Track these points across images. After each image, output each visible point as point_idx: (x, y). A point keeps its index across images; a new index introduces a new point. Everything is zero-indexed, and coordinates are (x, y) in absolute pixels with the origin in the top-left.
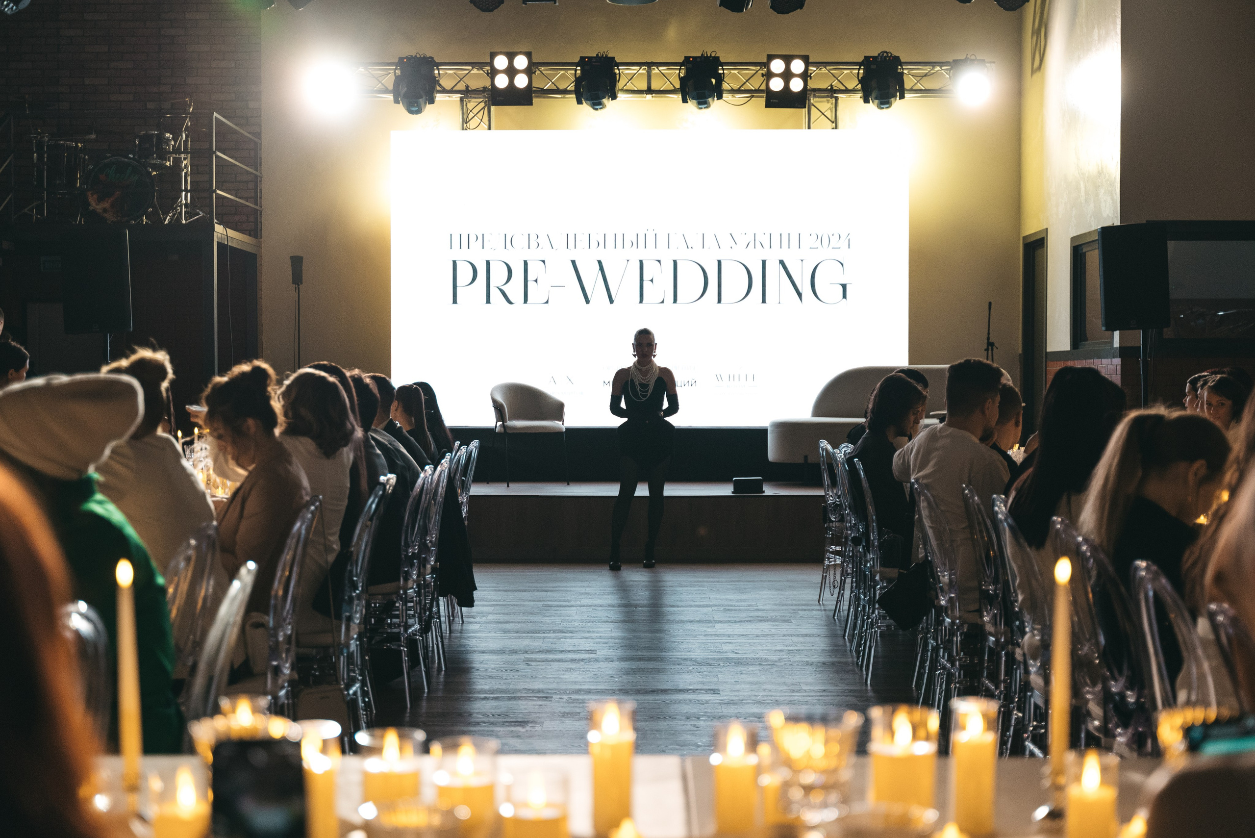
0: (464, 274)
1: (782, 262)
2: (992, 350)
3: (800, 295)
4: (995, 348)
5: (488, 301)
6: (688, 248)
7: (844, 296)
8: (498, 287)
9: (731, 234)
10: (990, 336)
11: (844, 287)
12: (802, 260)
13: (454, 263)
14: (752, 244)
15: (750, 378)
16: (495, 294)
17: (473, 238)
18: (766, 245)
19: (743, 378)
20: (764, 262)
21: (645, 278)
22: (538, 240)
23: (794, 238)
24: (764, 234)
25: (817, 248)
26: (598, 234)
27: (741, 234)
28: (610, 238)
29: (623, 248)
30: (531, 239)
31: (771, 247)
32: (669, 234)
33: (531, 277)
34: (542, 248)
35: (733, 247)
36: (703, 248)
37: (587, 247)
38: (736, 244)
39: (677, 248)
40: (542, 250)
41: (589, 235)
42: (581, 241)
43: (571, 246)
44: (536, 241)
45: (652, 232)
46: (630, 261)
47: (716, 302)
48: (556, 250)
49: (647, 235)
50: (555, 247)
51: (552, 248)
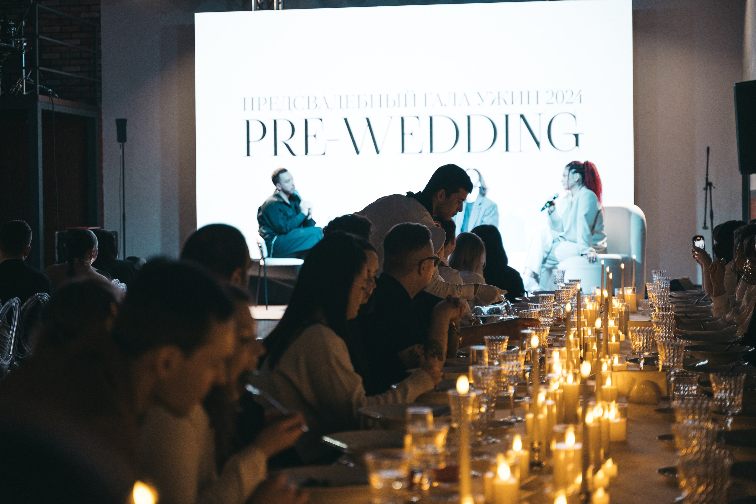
0: (256, 131)
1: (522, 117)
2: (711, 189)
3: (538, 144)
4: (712, 188)
5: (275, 153)
6: (442, 105)
7: (577, 145)
8: (284, 142)
9: (478, 93)
10: (709, 177)
11: (576, 136)
12: (540, 114)
13: (248, 122)
14: (497, 101)
16: (281, 147)
17: (262, 101)
18: (509, 101)
20: (507, 117)
21: (405, 132)
22: (316, 102)
23: (533, 95)
24: (507, 92)
25: (552, 103)
26: (366, 95)
27: (488, 92)
28: (376, 98)
29: (387, 106)
30: (310, 101)
31: (513, 103)
32: (426, 95)
33: (311, 132)
34: (320, 108)
35: (480, 105)
36: (455, 105)
37: (357, 106)
38: (483, 101)
39: (433, 106)
40: (320, 110)
41: (359, 96)
42: (352, 101)
43: (344, 106)
44: (314, 102)
45: (411, 93)
46: (393, 119)
47: (466, 150)
48: (331, 109)
49: (407, 95)
50: (330, 107)
51: (328, 108)
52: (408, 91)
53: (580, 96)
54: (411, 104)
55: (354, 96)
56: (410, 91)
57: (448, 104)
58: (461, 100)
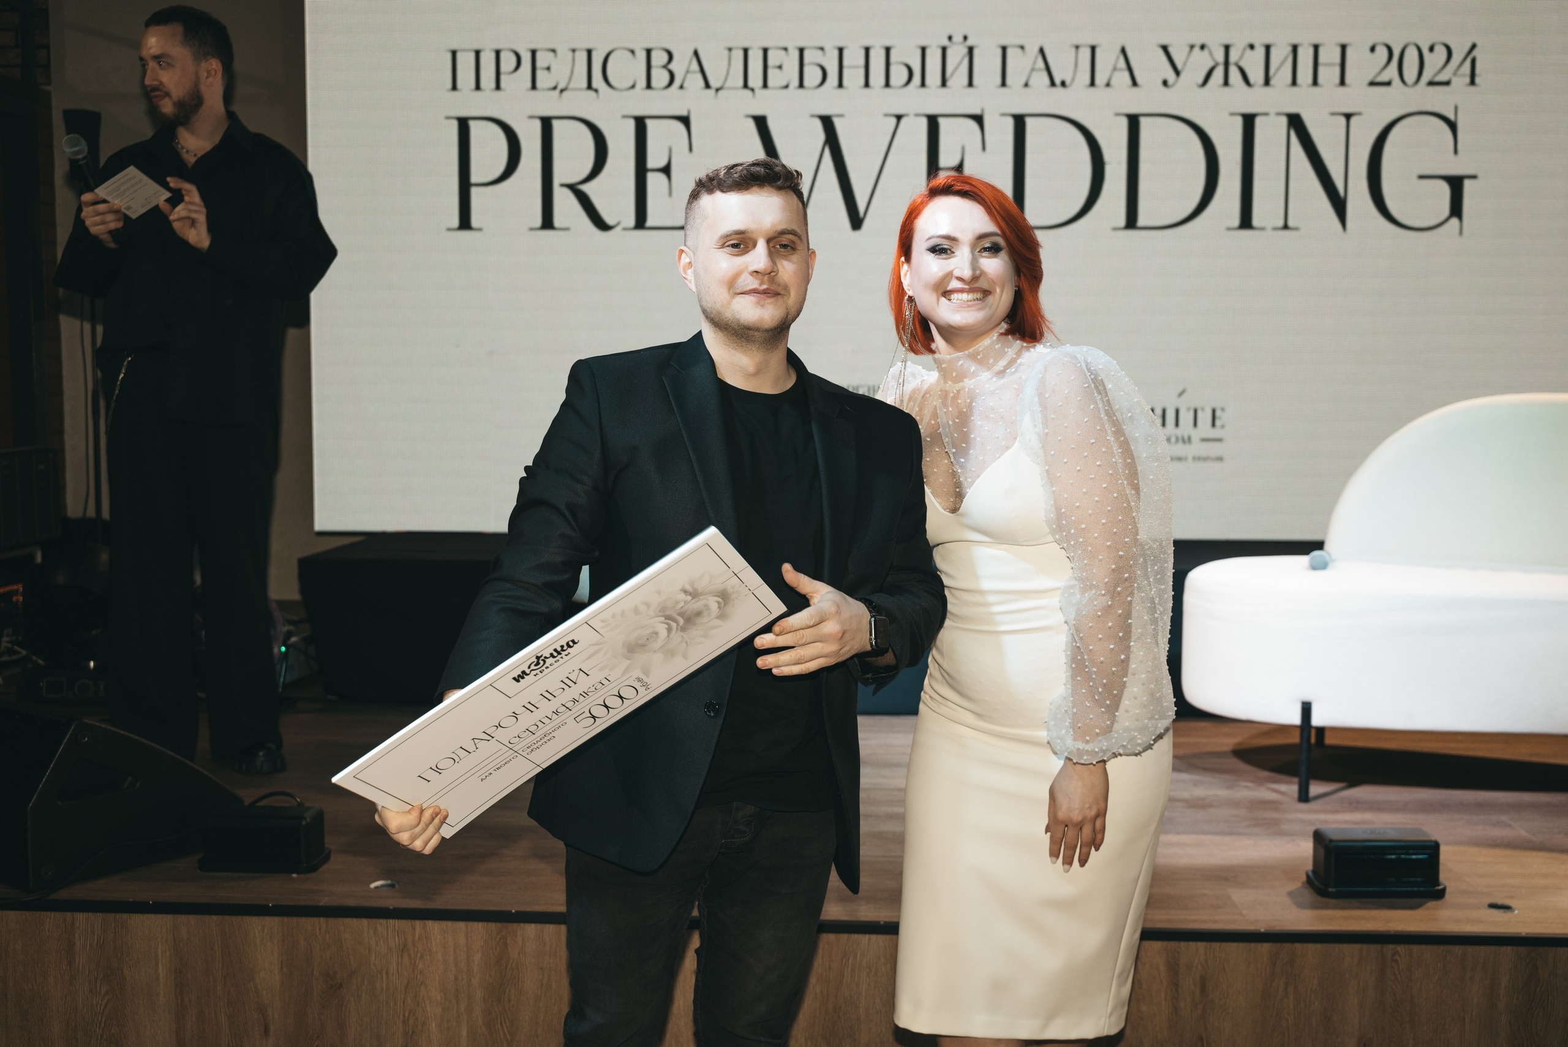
0: (488, 153)
1: (1296, 122)
3: (1339, 205)
5: (548, 222)
6: (1053, 84)
7: (1456, 210)
8: (573, 188)
9: (1165, 48)
11: (1456, 184)
12: (1348, 116)
13: (463, 125)
14: (1219, 73)
15: (1205, 418)
16: (565, 202)
17: (507, 62)
18: (1256, 75)
19: (1186, 418)
20: (1249, 121)
22: (672, 66)
23: (1330, 56)
24: (1252, 47)
25: (1388, 84)
26: (822, 49)
27: (1192, 47)
28: (854, 58)
29: (887, 84)
30: (654, 62)
31: (1267, 82)
32: (1004, 49)
33: (655, 159)
34: (681, 87)
35: (1170, 82)
36: (1092, 83)
37: (795, 82)
38: (1177, 73)
39: (1026, 85)
40: (681, 92)
41: (801, 51)
42: (780, 67)
43: (755, 80)
44: (665, 67)
45: (960, 43)
46: (903, 121)
47: (1122, 222)
48: (717, 90)
49: (949, 52)
50: (714, 83)
51: (708, 86)
52: (950, 38)
53: (1473, 62)
54: (958, 78)
55: (786, 49)
56: (957, 38)
57: (1073, 80)
58: (1110, 67)
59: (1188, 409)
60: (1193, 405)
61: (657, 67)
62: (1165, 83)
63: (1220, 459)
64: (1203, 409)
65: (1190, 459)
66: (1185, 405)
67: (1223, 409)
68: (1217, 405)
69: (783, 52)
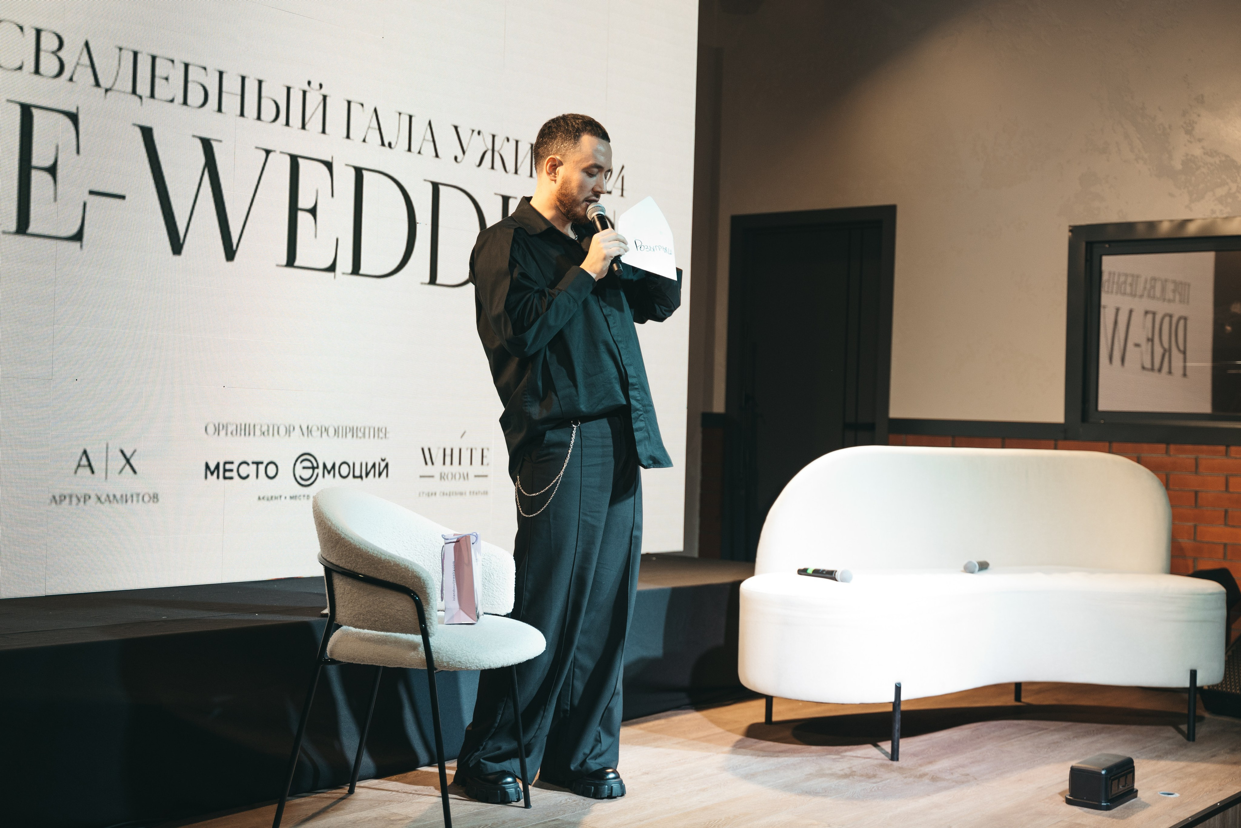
6: (383, 144)
9: (456, 128)
15: (477, 457)
19: (466, 457)
20: (506, 202)
21: (299, 203)
24: (508, 140)
26: (205, 69)
27: (473, 131)
28: (232, 85)
29: (259, 118)
30: (43, 46)
31: (516, 172)
32: (349, 103)
33: (40, 157)
34: (71, 79)
35: (459, 160)
36: (409, 150)
37: (180, 98)
38: (464, 152)
39: (364, 141)
40: (70, 84)
41: (187, 66)
42: (167, 79)
43: (143, 88)
44: (54, 53)
45: (317, 90)
46: (271, 155)
47: (427, 280)
48: (107, 91)
49: (308, 95)
50: (105, 82)
51: (97, 84)
53: (623, 179)
54: (314, 123)
55: (173, 61)
56: (315, 85)
57: (397, 143)
58: (422, 138)
59: (467, 449)
60: (470, 446)
61: (46, 51)
62: (456, 158)
63: (486, 493)
64: (476, 449)
65: (468, 493)
66: (465, 445)
67: (488, 449)
68: (485, 447)
69: (170, 63)
